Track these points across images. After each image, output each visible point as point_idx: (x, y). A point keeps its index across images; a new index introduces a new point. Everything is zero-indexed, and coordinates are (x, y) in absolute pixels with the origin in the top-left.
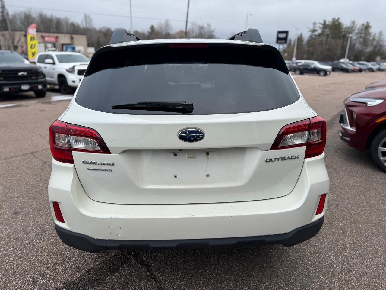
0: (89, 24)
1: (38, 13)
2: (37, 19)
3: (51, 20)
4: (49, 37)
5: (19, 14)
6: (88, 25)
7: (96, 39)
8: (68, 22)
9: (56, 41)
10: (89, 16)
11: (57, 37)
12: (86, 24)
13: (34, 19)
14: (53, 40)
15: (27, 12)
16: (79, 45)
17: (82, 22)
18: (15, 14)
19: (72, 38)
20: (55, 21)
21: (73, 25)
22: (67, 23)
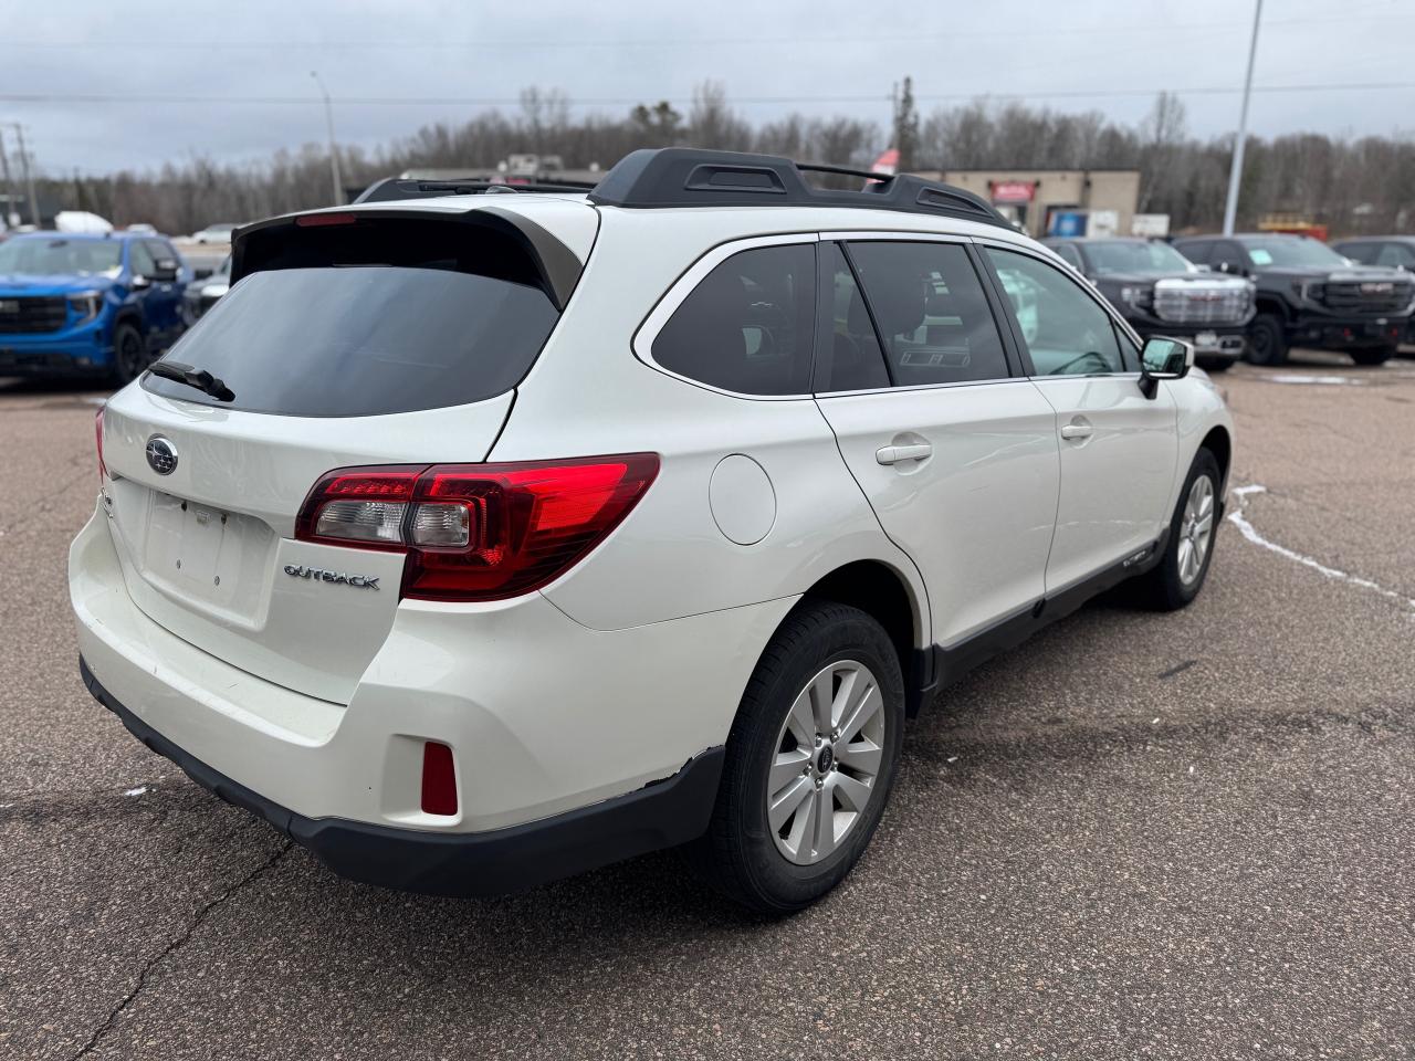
0: (1170, 131)
1: (1005, 107)
2: (998, 128)
3: (1040, 128)
4: (1012, 183)
5: (948, 119)
6: (1164, 133)
7: (1185, 182)
8: (1094, 130)
9: (1032, 197)
10: (1174, 101)
11: (1037, 184)
12: (1159, 130)
13: (990, 126)
14: (1021, 193)
15: (973, 108)
16: (1103, 208)
17: (1143, 124)
18: (937, 120)
19: (1087, 184)
20: (1055, 130)
21: (1112, 136)
22: (1090, 132)
